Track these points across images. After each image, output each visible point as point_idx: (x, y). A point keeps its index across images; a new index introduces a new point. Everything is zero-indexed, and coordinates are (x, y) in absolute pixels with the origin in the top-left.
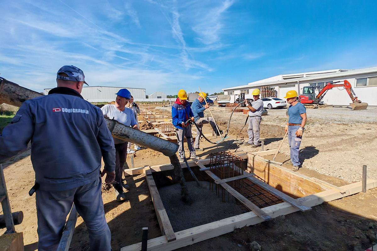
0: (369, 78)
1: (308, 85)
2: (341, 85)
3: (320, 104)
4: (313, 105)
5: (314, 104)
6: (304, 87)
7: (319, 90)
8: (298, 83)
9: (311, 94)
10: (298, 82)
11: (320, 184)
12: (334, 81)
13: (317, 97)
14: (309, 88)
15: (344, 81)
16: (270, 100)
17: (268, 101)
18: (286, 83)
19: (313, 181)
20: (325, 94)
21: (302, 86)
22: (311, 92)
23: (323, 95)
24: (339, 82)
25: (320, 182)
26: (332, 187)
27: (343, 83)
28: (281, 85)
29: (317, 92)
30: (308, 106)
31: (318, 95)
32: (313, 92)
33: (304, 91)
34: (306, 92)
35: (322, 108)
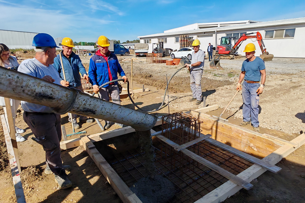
0: (275, 30)
1: (224, 35)
2: (254, 37)
3: (235, 55)
4: (230, 56)
5: (230, 54)
6: (222, 38)
7: (235, 41)
8: (216, 33)
9: (228, 44)
10: (216, 31)
11: (273, 141)
12: (248, 32)
13: (233, 47)
14: (226, 38)
15: (257, 33)
16: (190, 50)
17: (187, 51)
18: (205, 33)
19: (266, 137)
20: (240, 45)
21: (220, 36)
22: (228, 42)
23: (238, 46)
24: (253, 33)
25: (273, 138)
26: (285, 143)
27: (256, 34)
28: (199, 35)
29: (233, 43)
30: (225, 57)
31: (234, 46)
32: (229, 43)
33: (222, 41)
34: (224, 43)
35: (238, 59)
